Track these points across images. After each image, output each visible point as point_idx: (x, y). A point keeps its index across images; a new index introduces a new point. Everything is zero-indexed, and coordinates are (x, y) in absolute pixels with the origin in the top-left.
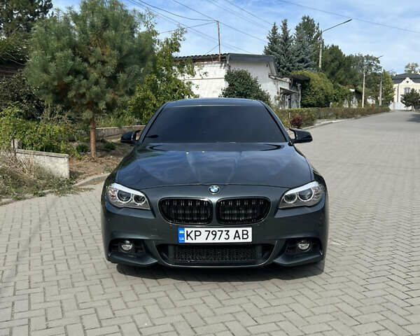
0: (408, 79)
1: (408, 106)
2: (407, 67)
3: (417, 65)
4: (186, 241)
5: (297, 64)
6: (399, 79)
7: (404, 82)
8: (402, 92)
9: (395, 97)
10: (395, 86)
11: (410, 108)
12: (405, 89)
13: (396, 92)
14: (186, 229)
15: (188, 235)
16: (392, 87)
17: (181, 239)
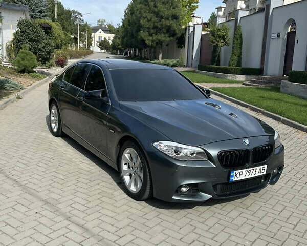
0: (100, 30)
1: (102, 49)
2: (99, 21)
3: (105, 21)
4: (234, 180)
5: (38, 14)
6: (95, 30)
7: (98, 32)
8: (97, 39)
9: (93, 42)
10: (93, 34)
11: (103, 51)
12: (99, 37)
13: (93, 39)
14: (235, 172)
15: (236, 176)
16: (91, 35)
17: (231, 179)
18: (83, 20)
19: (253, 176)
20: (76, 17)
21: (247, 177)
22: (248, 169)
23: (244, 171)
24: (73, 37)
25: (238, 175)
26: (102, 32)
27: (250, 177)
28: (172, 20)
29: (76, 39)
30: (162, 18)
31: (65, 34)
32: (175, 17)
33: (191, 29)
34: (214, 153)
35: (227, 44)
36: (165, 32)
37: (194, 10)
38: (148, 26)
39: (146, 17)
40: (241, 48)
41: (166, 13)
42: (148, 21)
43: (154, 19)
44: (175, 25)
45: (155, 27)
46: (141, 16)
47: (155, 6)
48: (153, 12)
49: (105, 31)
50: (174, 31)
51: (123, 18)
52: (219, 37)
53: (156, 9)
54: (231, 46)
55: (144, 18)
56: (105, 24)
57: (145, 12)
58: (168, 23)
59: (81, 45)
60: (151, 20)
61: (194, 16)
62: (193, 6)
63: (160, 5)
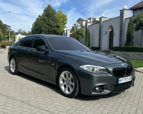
0: (20, 34)
2: (19, 30)
3: (22, 30)
4: (120, 83)
6: (17, 34)
7: (19, 35)
9: (16, 39)
10: (16, 36)
12: (19, 37)
13: (16, 38)
14: (120, 79)
15: (120, 81)
16: (15, 36)
17: (119, 82)
18: (11, 29)
19: (127, 81)
20: (7, 28)
21: (124, 82)
22: (125, 78)
23: (123, 78)
24: (7, 36)
25: (121, 81)
26: (21, 35)
27: (126, 81)
28: (57, 28)
29: (8, 37)
30: (52, 27)
31: (3, 35)
32: (58, 27)
33: (65, 32)
34: (111, 69)
35: (83, 37)
36: (53, 33)
37: (65, 24)
38: (45, 30)
39: (44, 26)
40: (89, 39)
41: (54, 25)
42: (45, 28)
43: (48, 27)
44: (58, 30)
45: (49, 31)
46: (42, 26)
47: (48, 22)
48: (48, 24)
49: (22, 34)
50: (58, 33)
51: (32, 28)
52: (80, 34)
53: (49, 23)
54: (85, 38)
55: (43, 27)
56: (22, 31)
57: (44, 24)
58: (55, 29)
59: (10, 40)
60: (47, 28)
61: (65, 27)
62: (65, 23)
63: (51, 21)
